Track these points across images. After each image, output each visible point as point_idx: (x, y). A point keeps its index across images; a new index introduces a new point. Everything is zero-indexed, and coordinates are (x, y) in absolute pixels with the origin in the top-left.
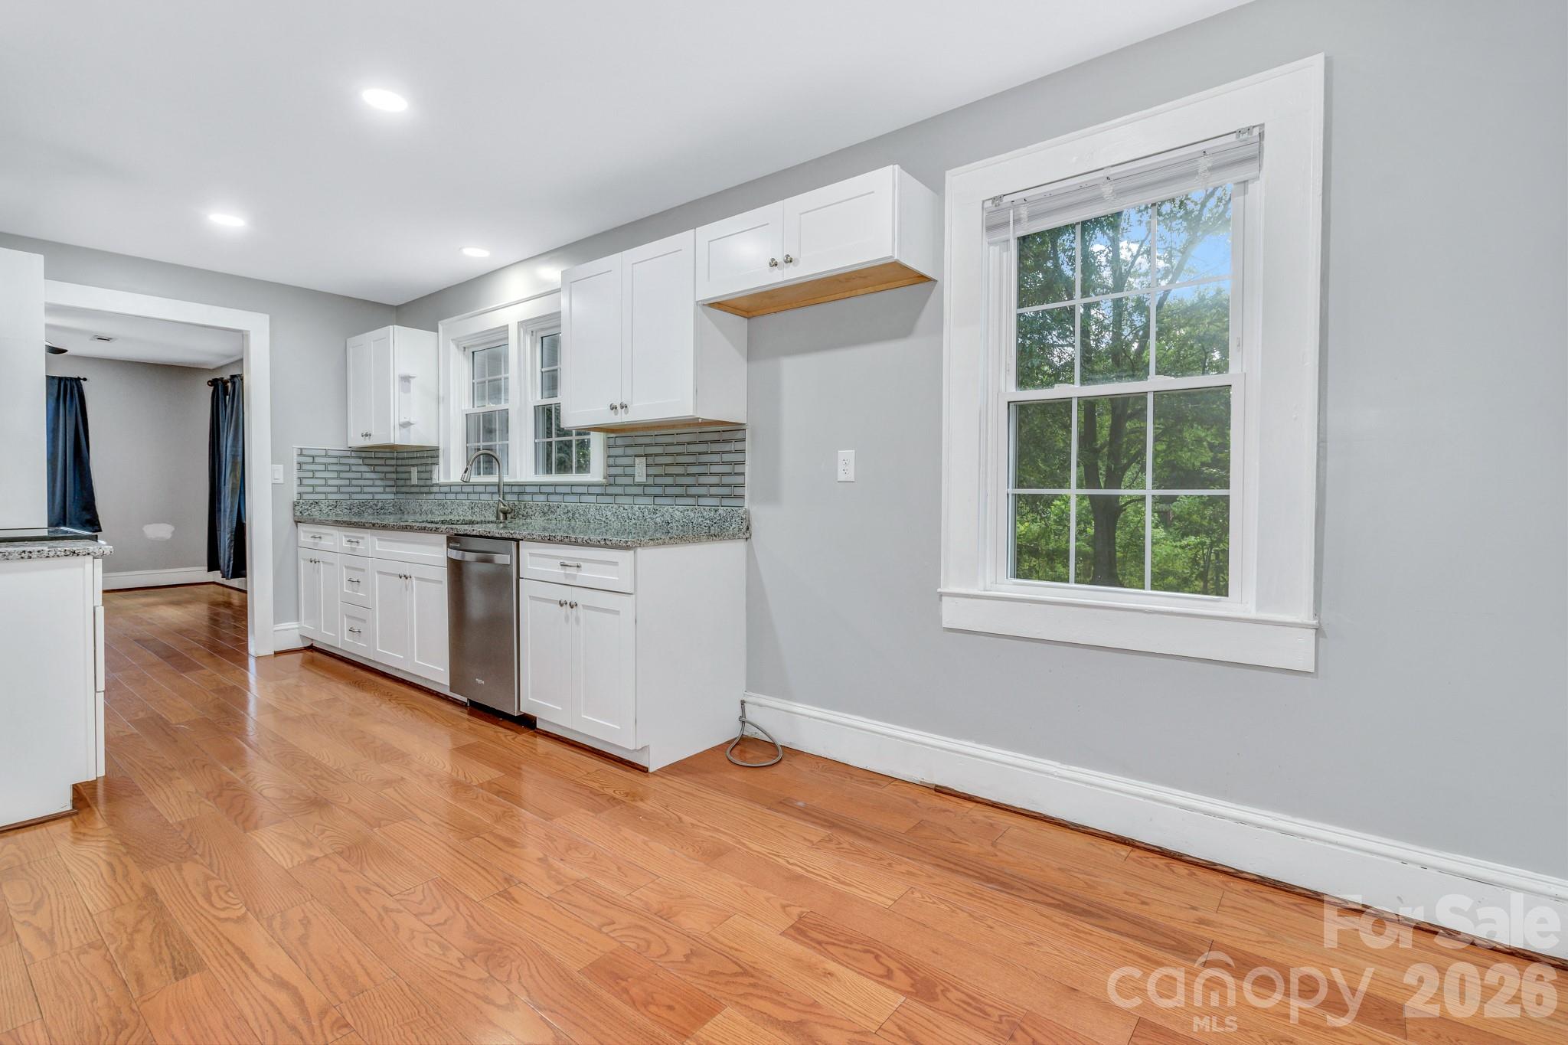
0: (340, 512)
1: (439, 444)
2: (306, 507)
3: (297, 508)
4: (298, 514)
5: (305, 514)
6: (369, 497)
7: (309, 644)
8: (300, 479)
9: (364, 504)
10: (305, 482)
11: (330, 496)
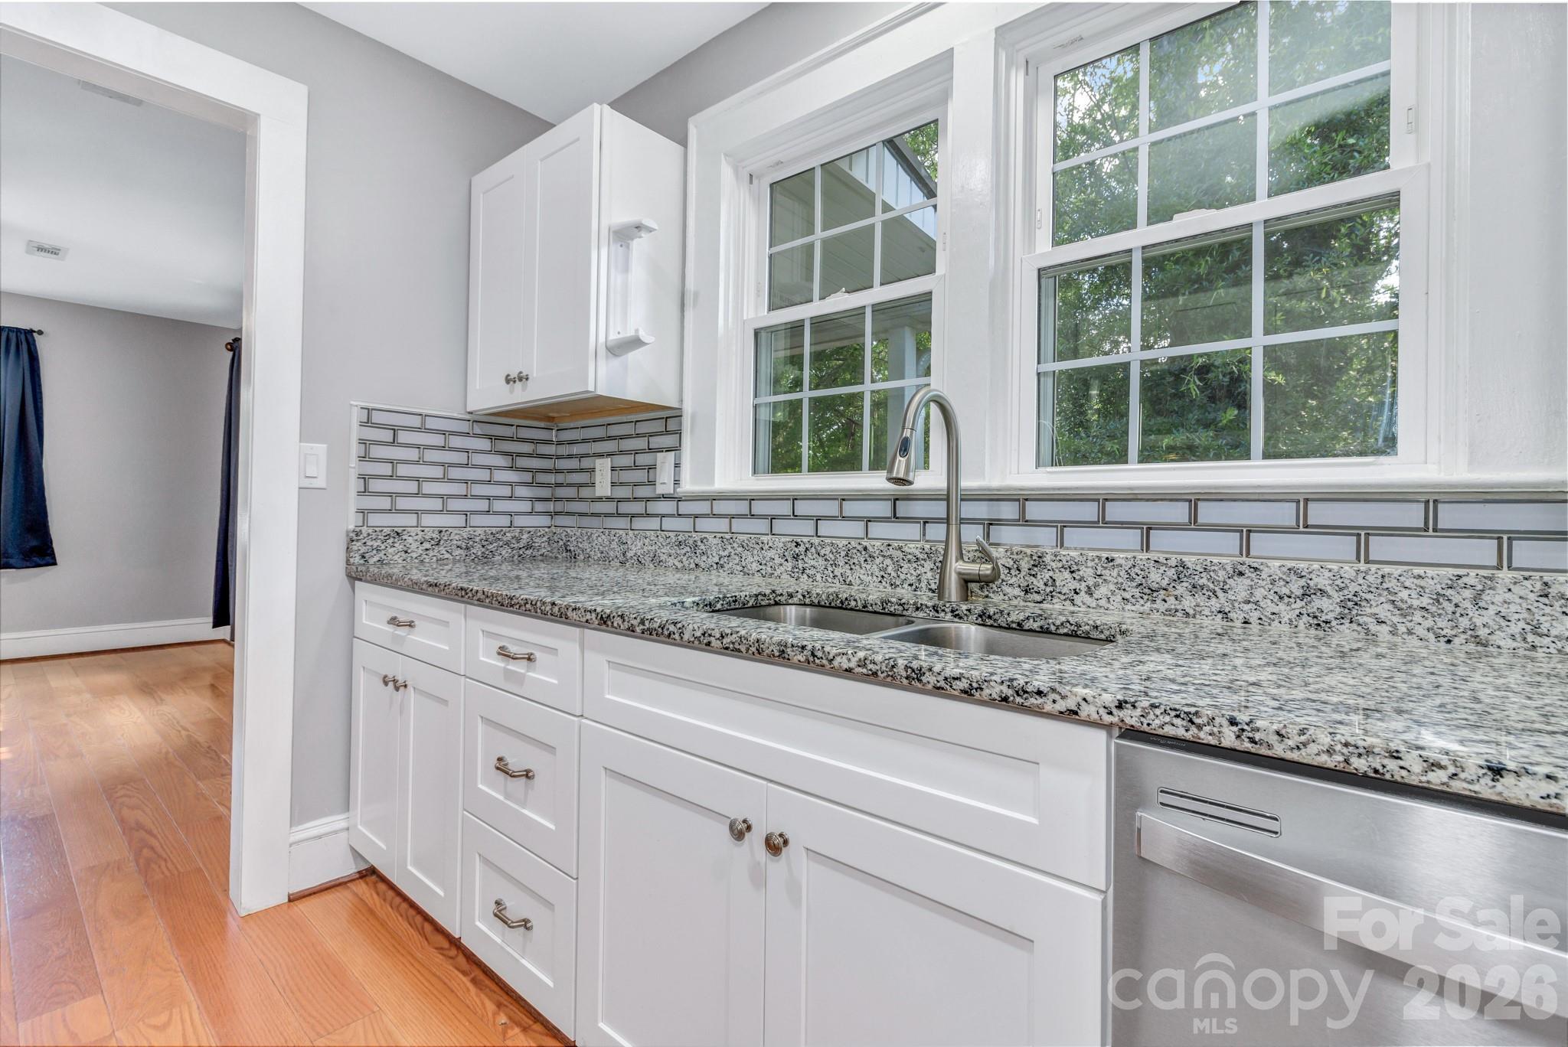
0: (447, 556)
1: (681, 401)
2: (375, 544)
3: (356, 546)
4: (357, 560)
5: (371, 561)
6: (504, 521)
7: (363, 867)
8: (364, 478)
9: (494, 537)
10: (375, 485)
11: (428, 520)
